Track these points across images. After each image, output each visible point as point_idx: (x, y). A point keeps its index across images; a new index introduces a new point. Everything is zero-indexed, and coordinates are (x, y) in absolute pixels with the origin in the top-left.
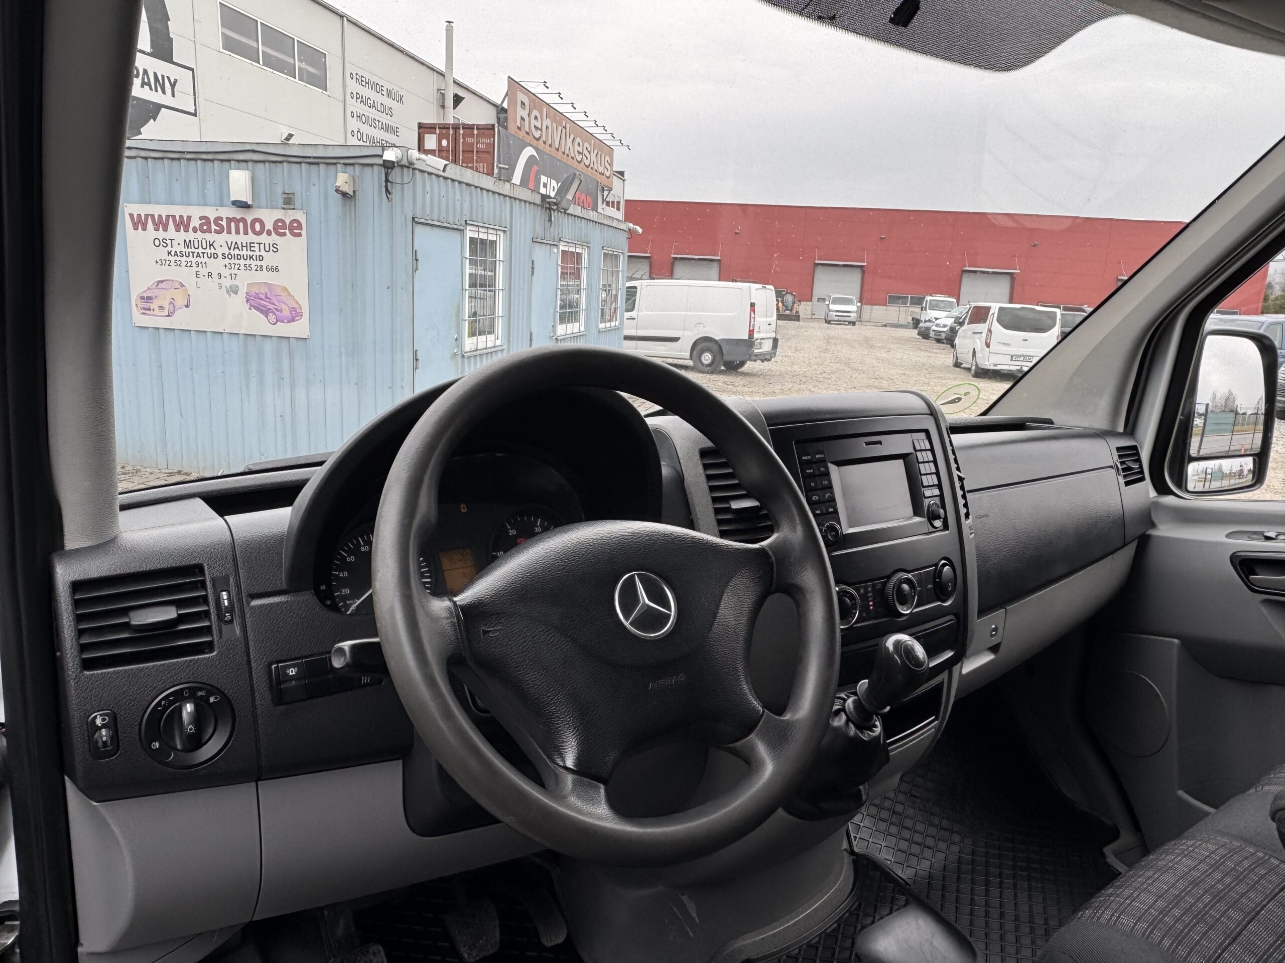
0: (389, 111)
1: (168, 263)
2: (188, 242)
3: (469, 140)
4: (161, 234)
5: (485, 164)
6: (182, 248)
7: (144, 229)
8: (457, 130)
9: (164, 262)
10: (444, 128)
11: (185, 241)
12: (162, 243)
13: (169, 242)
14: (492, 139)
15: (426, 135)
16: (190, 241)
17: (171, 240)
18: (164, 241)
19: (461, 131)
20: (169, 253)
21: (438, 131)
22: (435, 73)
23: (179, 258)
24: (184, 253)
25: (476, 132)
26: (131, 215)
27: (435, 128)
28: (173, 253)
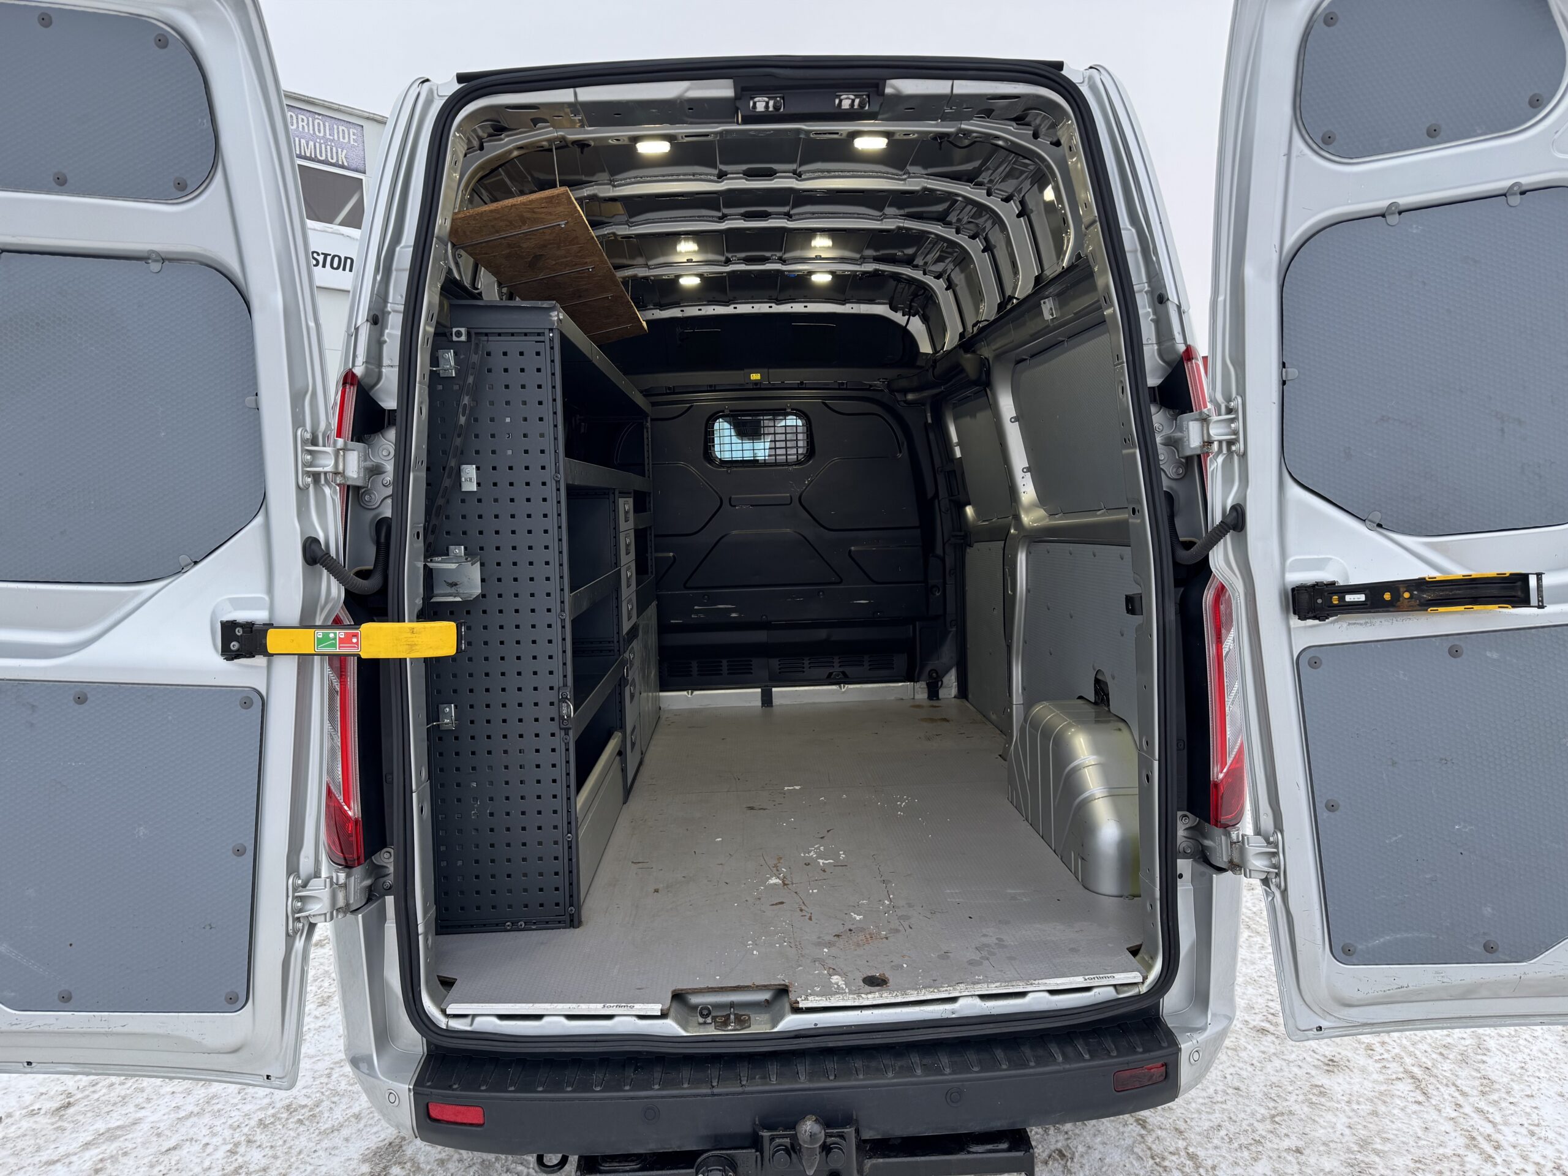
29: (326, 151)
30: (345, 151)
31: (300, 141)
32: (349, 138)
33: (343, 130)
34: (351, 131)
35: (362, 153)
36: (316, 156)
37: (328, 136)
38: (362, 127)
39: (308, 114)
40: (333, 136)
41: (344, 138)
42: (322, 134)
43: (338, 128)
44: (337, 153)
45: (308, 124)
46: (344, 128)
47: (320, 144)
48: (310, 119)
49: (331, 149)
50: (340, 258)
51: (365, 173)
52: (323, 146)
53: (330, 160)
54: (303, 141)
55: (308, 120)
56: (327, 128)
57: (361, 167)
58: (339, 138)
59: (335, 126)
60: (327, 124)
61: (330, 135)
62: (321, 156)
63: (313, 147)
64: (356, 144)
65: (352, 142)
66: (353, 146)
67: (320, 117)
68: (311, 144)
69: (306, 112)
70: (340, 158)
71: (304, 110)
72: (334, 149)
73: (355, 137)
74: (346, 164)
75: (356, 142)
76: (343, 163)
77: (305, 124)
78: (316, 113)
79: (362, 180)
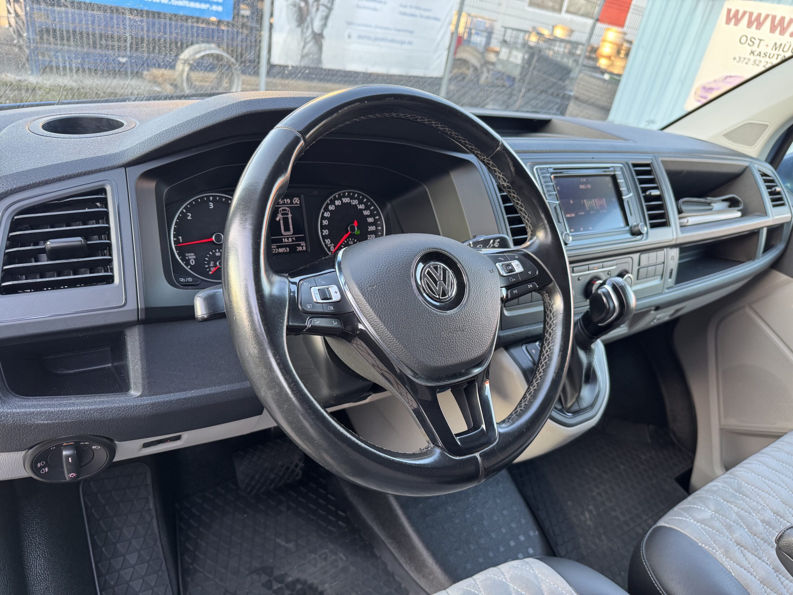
1: (746, 61)
2: (778, 45)
4: (753, 32)
6: (769, 50)
7: (736, 24)
9: (742, 59)
11: (776, 44)
12: (749, 41)
13: (757, 42)
16: (781, 45)
17: (760, 40)
18: (753, 40)
20: (752, 52)
23: (761, 58)
24: (768, 55)
26: (729, 11)
28: (756, 53)
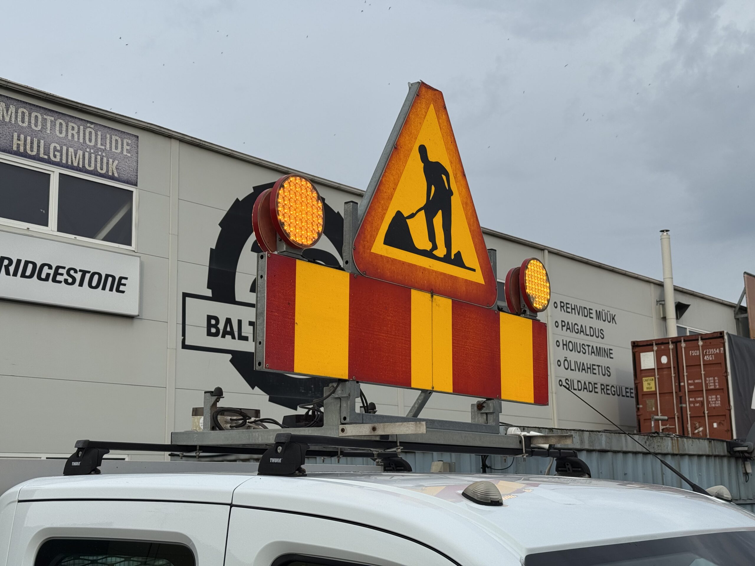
0: (600, 334)
3: (694, 353)
5: (716, 378)
8: (678, 344)
10: (662, 344)
14: (722, 349)
15: (642, 355)
19: (683, 345)
21: (655, 348)
22: (652, 285)
25: (701, 343)
27: (652, 345)
29: (96, 161)
30: (116, 162)
31: (67, 150)
32: (122, 148)
33: (116, 141)
34: (125, 141)
35: (135, 164)
36: (84, 166)
37: (99, 146)
38: (138, 137)
39: (79, 123)
40: (105, 146)
41: (116, 148)
42: (92, 144)
43: (111, 138)
44: (108, 163)
45: (78, 132)
46: (117, 138)
47: (90, 154)
48: (82, 127)
49: (102, 159)
50: (100, 275)
51: (136, 185)
52: (93, 156)
53: (99, 171)
54: (71, 150)
55: (79, 129)
56: (99, 137)
57: (133, 178)
58: (111, 147)
59: (108, 136)
60: (99, 133)
61: (102, 145)
62: (90, 165)
63: (81, 157)
64: (129, 155)
65: (125, 153)
66: (126, 157)
67: (92, 126)
68: (80, 153)
69: (77, 120)
70: (110, 169)
71: (76, 118)
72: (105, 160)
73: (128, 148)
74: (116, 175)
75: (129, 153)
76: (113, 174)
77: (75, 132)
78: (88, 121)
79: (132, 192)
